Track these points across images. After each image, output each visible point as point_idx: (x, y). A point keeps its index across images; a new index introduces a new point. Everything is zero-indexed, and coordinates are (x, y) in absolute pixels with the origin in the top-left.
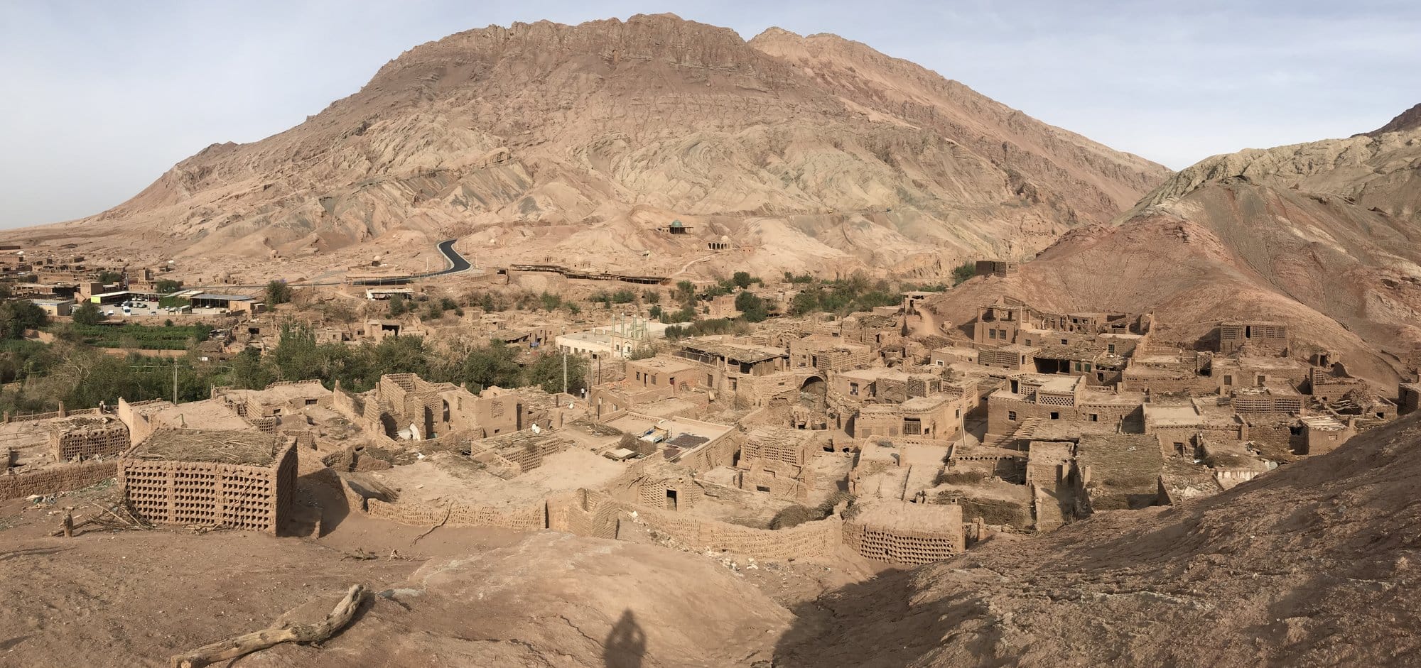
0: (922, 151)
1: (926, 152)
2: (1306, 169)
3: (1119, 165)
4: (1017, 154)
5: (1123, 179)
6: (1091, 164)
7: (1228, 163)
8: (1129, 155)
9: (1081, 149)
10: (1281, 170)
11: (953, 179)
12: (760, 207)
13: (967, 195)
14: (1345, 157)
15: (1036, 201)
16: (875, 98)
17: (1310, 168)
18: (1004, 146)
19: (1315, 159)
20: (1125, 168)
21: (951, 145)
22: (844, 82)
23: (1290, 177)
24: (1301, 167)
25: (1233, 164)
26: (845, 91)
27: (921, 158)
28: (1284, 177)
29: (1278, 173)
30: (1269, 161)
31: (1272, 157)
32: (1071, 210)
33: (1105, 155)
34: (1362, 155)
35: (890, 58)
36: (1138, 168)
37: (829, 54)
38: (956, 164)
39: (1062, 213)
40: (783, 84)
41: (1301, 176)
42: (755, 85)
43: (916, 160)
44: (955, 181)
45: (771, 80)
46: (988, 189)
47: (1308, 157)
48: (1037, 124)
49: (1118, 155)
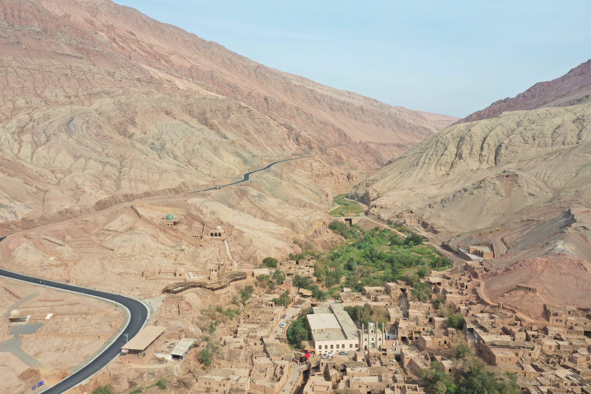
0: (229, 116)
1: (232, 116)
2: (531, 140)
3: (344, 102)
4: (275, 105)
5: (347, 113)
6: (319, 102)
7: (473, 135)
8: (349, 93)
9: (311, 91)
10: (513, 141)
11: (255, 136)
12: (180, 185)
13: (269, 149)
14: (559, 132)
15: (311, 148)
16: (163, 62)
17: (534, 140)
18: (266, 99)
19: (537, 133)
20: (348, 104)
21: (247, 109)
22: (133, 46)
23: (519, 146)
24: (527, 139)
25: (476, 135)
26: (140, 57)
27: (229, 121)
28: (516, 146)
29: (511, 143)
30: (501, 133)
31: (502, 129)
32: (338, 155)
33: (329, 94)
34: (572, 131)
35: (160, 23)
36: (357, 103)
37: (106, 15)
38: (254, 124)
39: (332, 157)
40: (93, 50)
41: (527, 146)
42: (68, 51)
43: (226, 123)
44: (258, 138)
45: (81, 46)
46: (279, 143)
47: (531, 132)
48: (276, 74)
49: (341, 94)
